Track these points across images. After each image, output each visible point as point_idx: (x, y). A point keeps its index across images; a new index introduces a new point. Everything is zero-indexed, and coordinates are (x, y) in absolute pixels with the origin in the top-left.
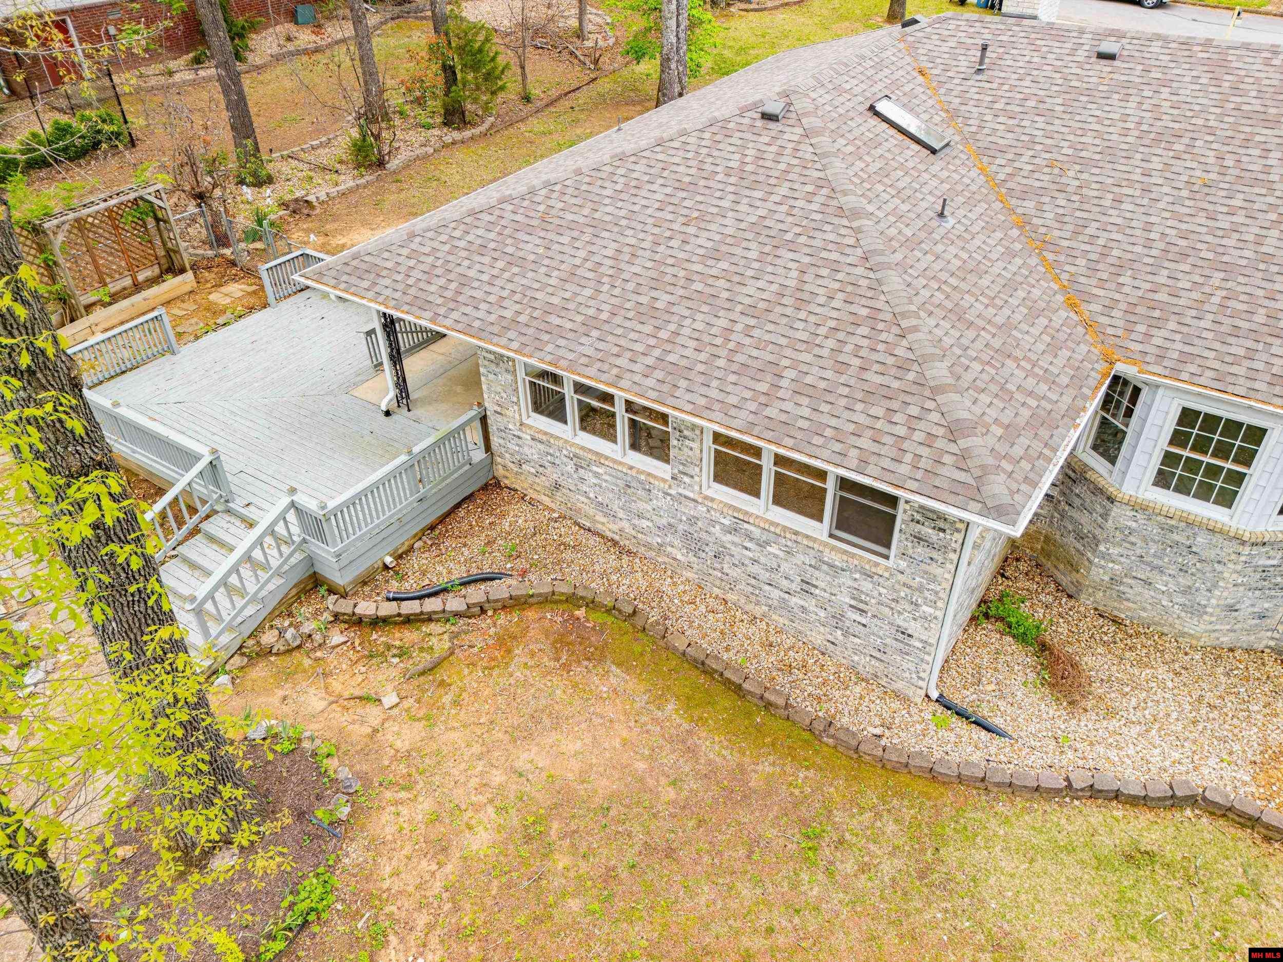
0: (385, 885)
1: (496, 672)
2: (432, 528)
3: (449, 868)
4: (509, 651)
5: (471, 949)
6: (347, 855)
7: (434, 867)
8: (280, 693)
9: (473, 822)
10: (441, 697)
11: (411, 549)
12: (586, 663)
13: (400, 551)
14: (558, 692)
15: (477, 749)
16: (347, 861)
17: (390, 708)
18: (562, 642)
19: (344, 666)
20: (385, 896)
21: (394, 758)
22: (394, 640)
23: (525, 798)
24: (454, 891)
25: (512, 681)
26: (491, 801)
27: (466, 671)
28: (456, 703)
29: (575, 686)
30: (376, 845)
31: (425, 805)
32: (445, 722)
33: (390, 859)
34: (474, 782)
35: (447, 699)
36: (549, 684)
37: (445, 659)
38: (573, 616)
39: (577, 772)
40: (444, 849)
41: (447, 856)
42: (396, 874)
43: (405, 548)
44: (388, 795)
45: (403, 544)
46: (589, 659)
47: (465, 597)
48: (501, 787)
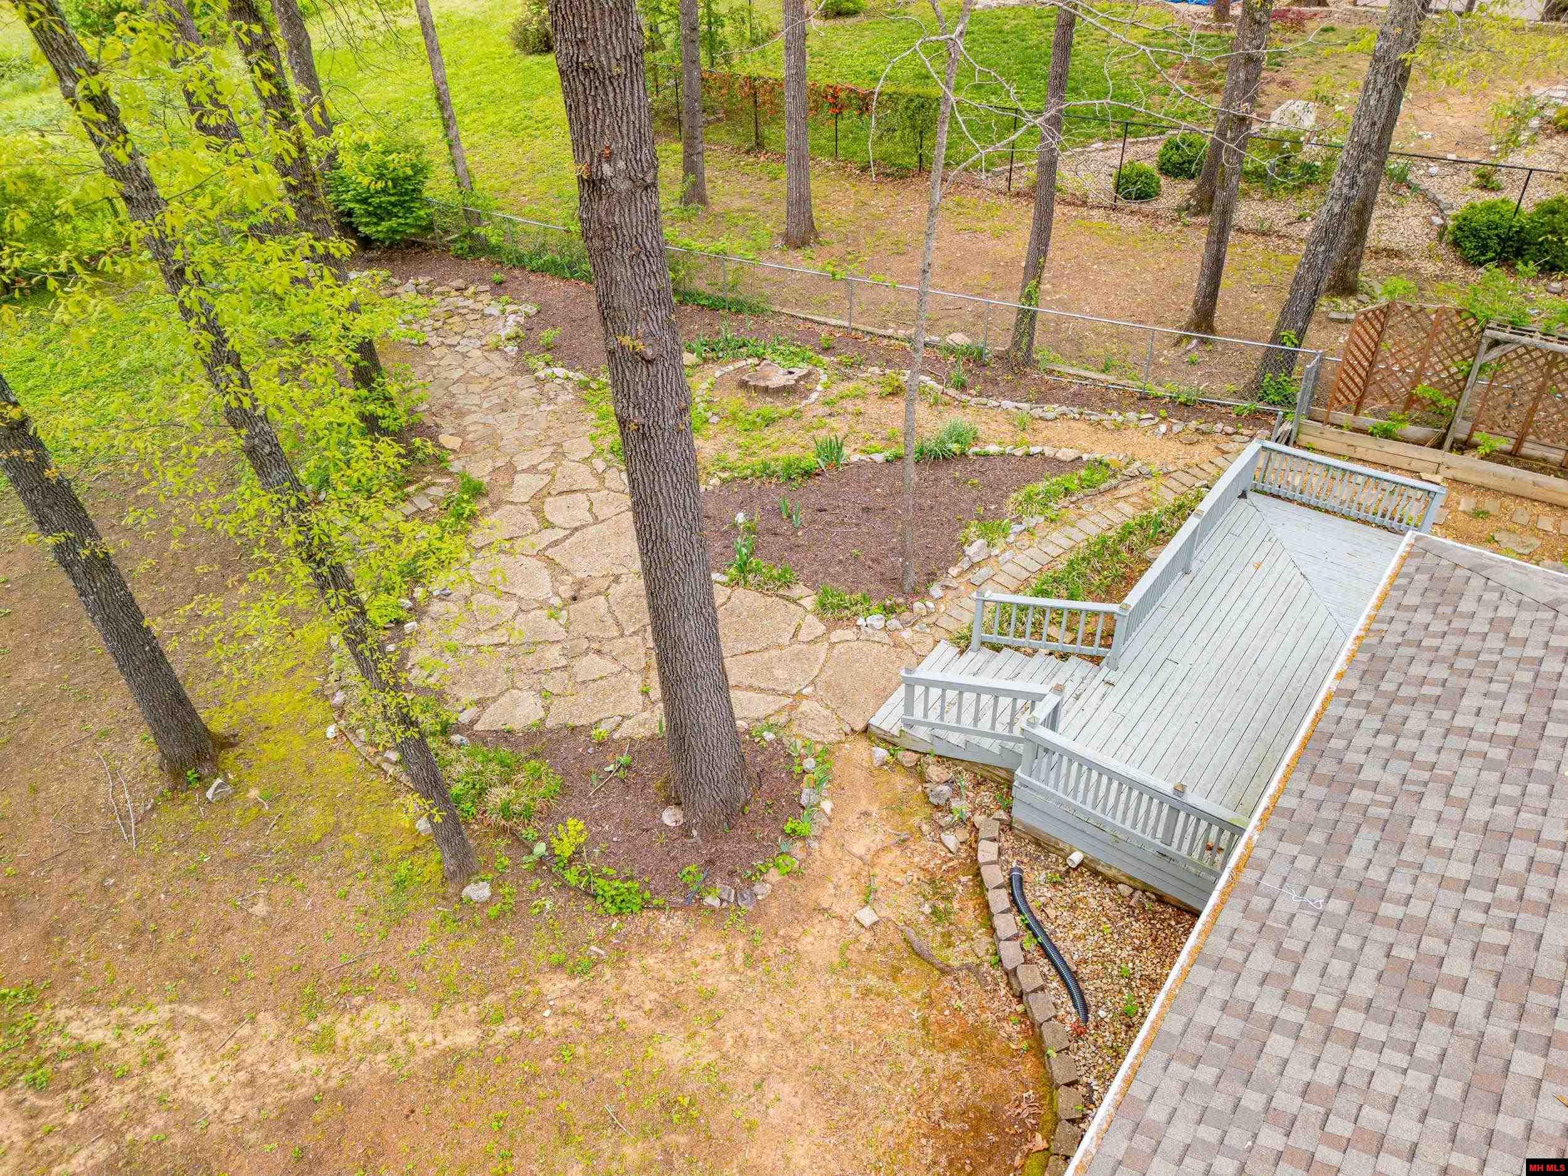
0: (633, 963)
1: (918, 1033)
2: (1161, 899)
3: (644, 1023)
4: (954, 1045)
5: (549, 1061)
6: (669, 918)
7: (647, 1006)
8: (874, 809)
9: (698, 1040)
10: (874, 972)
11: (1112, 882)
12: (943, 1161)
13: (1100, 868)
14: (889, 1124)
15: (798, 1027)
16: (663, 919)
17: (856, 920)
18: (979, 1119)
19: (916, 860)
20: (623, 965)
21: (787, 939)
22: (961, 901)
23: (723, 1096)
24: (618, 1033)
25: (905, 1056)
26: (725, 1057)
27: (917, 995)
28: (866, 992)
29: (901, 1148)
30: (681, 942)
31: (725, 984)
32: (837, 984)
33: (663, 961)
34: (752, 1033)
35: (872, 980)
36: (902, 1109)
37: (932, 964)
38: (1033, 1131)
39: (758, 1162)
40: (666, 1013)
41: (658, 1018)
42: (645, 970)
43: (1110, 873)
44: (741, 943)
45: (1110, 867)
46: (951, 1163)
47: (1026, 962)
48: (741, 1065)
